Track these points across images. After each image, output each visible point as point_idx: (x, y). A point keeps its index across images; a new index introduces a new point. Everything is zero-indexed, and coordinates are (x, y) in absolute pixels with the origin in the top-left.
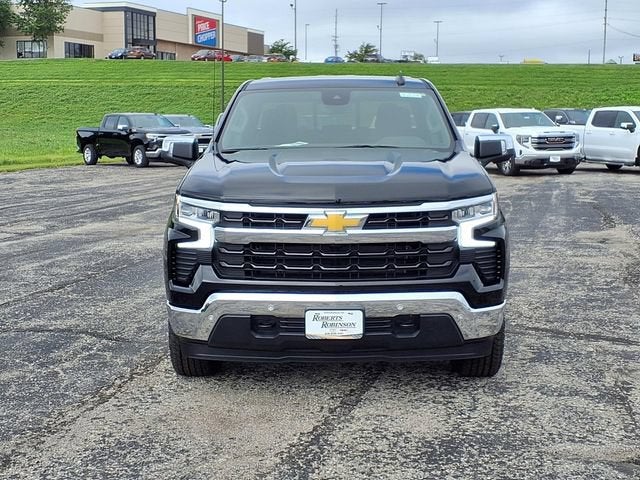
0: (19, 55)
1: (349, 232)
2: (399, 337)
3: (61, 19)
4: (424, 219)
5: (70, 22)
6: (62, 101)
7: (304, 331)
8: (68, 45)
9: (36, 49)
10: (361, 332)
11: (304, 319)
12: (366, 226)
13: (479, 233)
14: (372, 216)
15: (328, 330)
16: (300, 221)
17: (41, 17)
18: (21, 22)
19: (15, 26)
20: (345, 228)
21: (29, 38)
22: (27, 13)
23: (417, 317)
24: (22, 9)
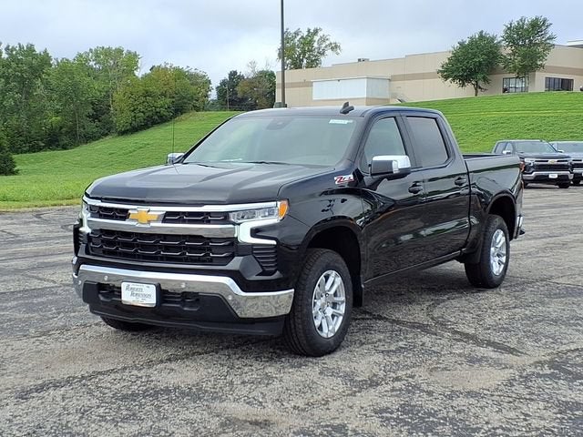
0: (505, 90)
1: (153, 224)
2: (185, 309)
3: (542, 57)
4: (205, 218)
5: (551, 60)
6: (528, 130)
7: (120, 296)
8: (548, 79)
9: (519, 85)
10: (155, 302)
11: (120, 288)
12: (164, 221)
13: (255, 232)
14: (168, 214)
15: (134, 298)
16: (124, 215)
17: (524, 57)
18: (506, 60)
19: (501, 65)
20: (149, 222)
21: (514, 75)
22: (514, 54)
23: (195, 294)
24: (509, 50)
